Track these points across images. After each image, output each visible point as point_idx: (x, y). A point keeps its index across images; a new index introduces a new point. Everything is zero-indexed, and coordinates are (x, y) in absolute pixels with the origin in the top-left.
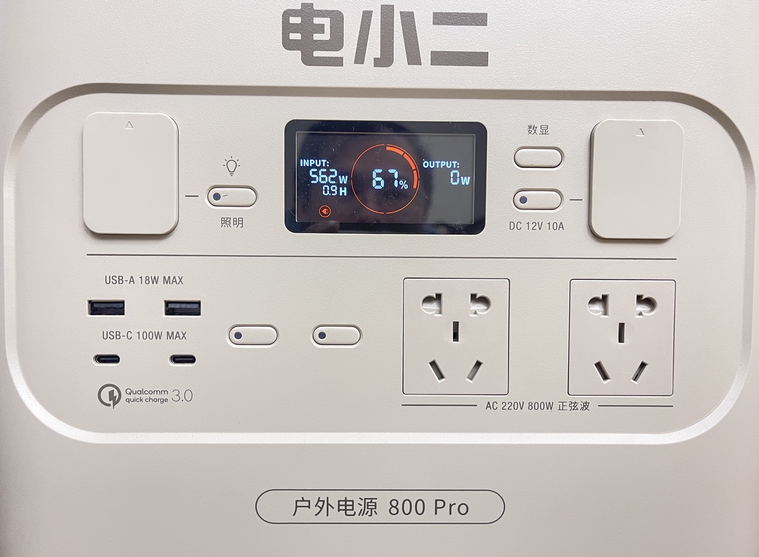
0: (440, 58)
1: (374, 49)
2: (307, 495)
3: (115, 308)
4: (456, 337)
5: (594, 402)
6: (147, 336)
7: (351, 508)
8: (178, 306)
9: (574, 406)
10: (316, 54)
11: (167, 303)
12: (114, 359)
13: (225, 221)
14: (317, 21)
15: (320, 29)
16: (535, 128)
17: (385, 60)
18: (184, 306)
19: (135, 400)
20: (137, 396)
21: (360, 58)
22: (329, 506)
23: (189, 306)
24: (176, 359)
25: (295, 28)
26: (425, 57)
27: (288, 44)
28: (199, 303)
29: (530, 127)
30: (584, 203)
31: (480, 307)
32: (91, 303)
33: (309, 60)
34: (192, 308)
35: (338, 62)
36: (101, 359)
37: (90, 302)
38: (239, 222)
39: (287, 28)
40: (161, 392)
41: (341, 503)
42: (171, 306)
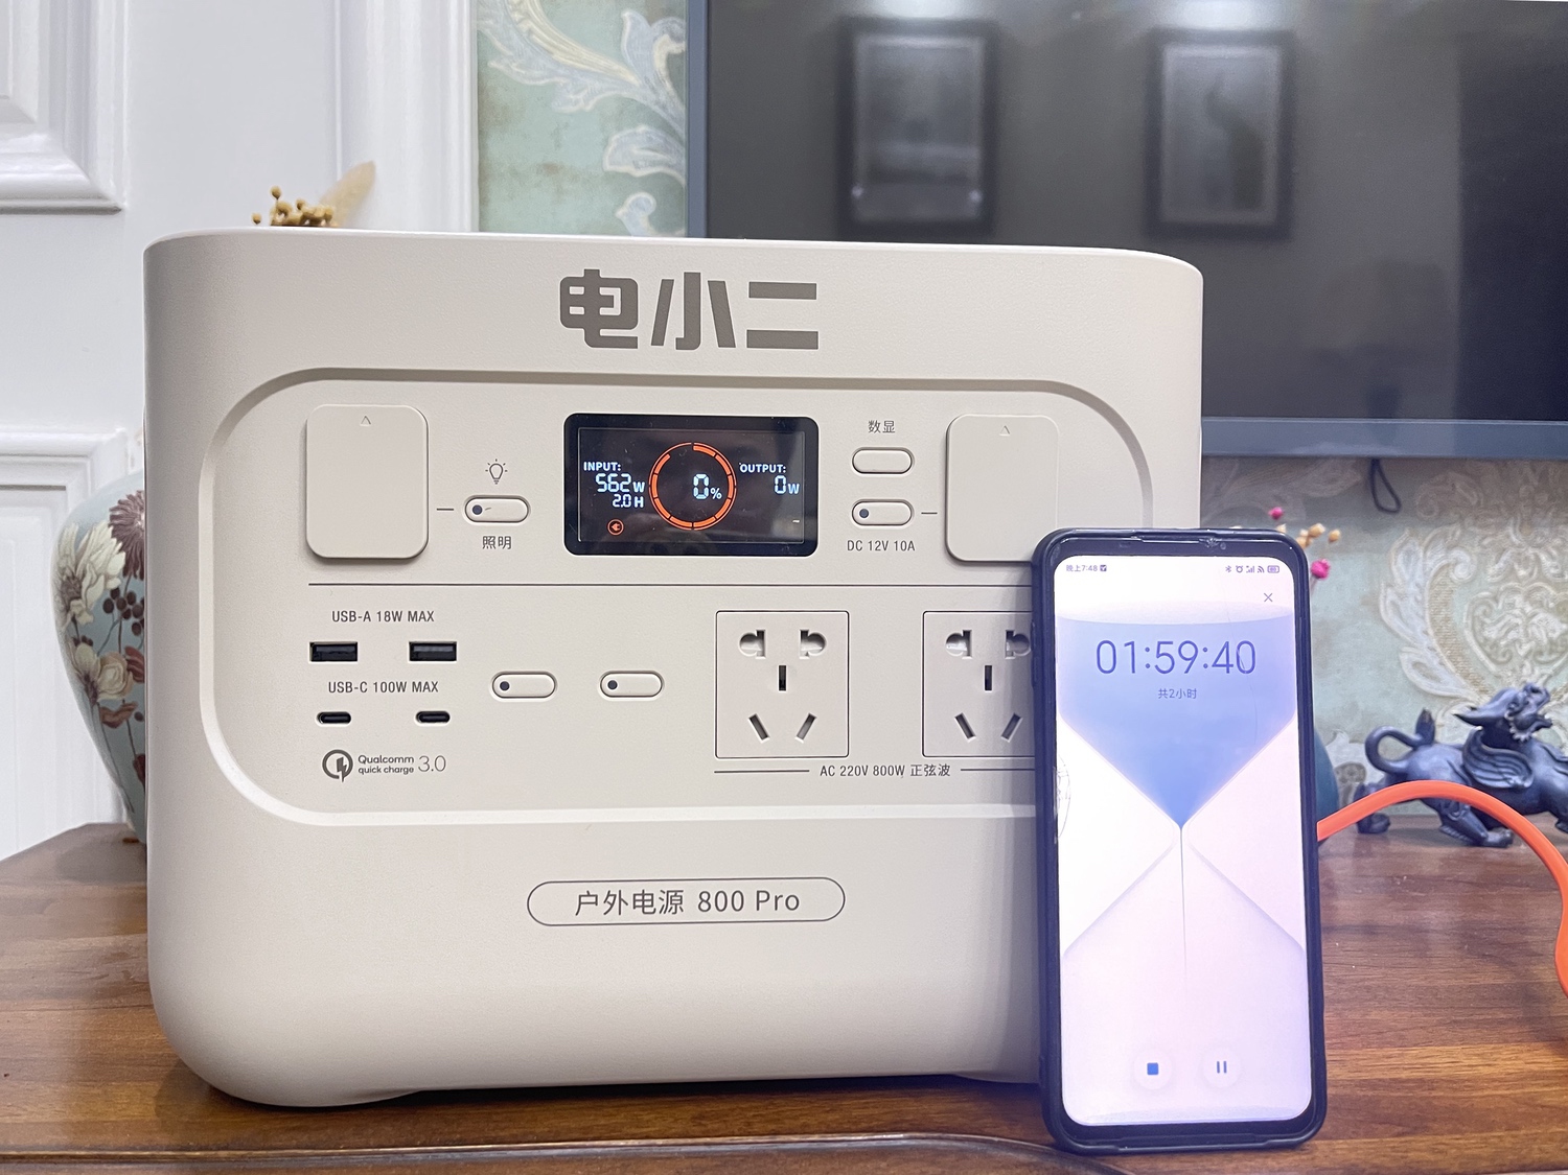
0: (758, 339)
1: (676, 327)
2: (594, 889)
3: (346, 652)
4: (782, 686)
5: (955, 765)
6: (386, 687)
7: (650, 903)
8: (427, 649)
9: (930, 770)
10: (604, 332)
11: (412, 645)
12: (344, 718)
13: (488, 541)
14: (604, 291)
15: (609, 302)
16: (877, 425)
17: (690, 341)
18: (434, 649)
19: (370, 770)
20: (374, 765)
21: (658, 339)
22: (622, 903)
23: (441, 649)
24: (424, 717)
25: (577, 301)
26: (740, 337)
27: (568, 320)
28: (454, 645)
29: (871, 423)
30: (939, 517)
31: (813, 647)
32: (314, 646)
33: (594, 340)
34: (444, 652)
35: (631, 343)
36: (325, 718)
37: (312, 644)
38: (506, 542)
39: (567, 300)
40: (404, 761)
41: (637, 898)
42: (417, 649)
